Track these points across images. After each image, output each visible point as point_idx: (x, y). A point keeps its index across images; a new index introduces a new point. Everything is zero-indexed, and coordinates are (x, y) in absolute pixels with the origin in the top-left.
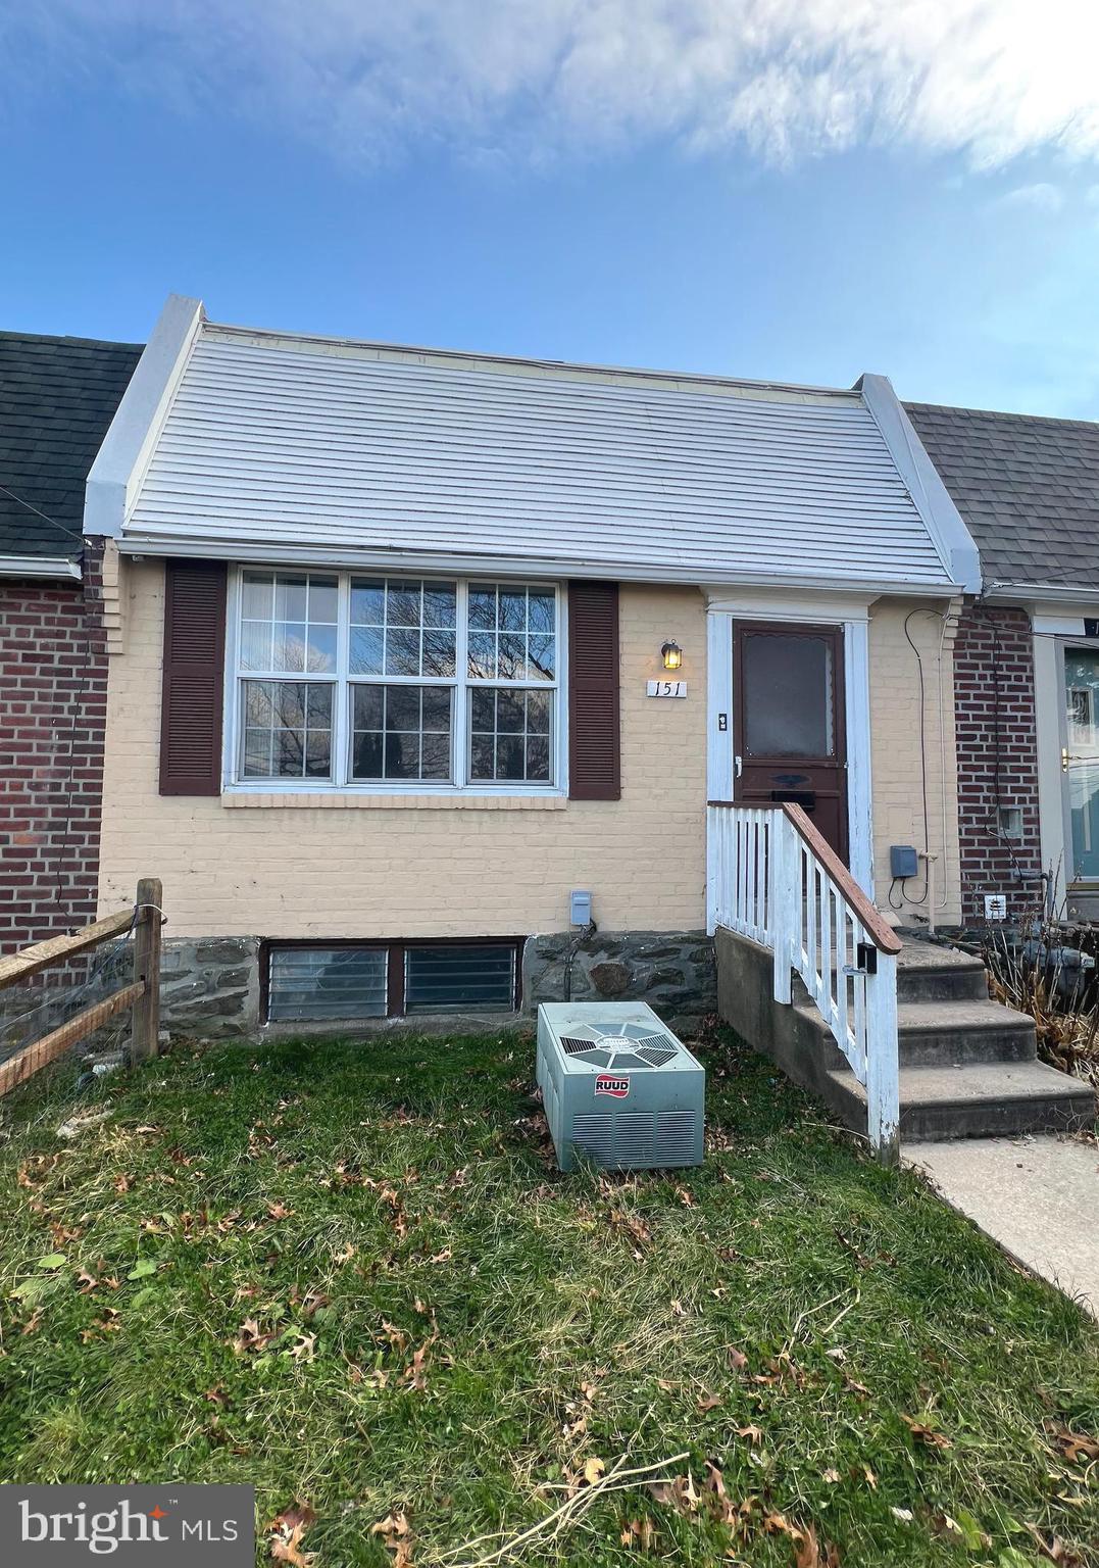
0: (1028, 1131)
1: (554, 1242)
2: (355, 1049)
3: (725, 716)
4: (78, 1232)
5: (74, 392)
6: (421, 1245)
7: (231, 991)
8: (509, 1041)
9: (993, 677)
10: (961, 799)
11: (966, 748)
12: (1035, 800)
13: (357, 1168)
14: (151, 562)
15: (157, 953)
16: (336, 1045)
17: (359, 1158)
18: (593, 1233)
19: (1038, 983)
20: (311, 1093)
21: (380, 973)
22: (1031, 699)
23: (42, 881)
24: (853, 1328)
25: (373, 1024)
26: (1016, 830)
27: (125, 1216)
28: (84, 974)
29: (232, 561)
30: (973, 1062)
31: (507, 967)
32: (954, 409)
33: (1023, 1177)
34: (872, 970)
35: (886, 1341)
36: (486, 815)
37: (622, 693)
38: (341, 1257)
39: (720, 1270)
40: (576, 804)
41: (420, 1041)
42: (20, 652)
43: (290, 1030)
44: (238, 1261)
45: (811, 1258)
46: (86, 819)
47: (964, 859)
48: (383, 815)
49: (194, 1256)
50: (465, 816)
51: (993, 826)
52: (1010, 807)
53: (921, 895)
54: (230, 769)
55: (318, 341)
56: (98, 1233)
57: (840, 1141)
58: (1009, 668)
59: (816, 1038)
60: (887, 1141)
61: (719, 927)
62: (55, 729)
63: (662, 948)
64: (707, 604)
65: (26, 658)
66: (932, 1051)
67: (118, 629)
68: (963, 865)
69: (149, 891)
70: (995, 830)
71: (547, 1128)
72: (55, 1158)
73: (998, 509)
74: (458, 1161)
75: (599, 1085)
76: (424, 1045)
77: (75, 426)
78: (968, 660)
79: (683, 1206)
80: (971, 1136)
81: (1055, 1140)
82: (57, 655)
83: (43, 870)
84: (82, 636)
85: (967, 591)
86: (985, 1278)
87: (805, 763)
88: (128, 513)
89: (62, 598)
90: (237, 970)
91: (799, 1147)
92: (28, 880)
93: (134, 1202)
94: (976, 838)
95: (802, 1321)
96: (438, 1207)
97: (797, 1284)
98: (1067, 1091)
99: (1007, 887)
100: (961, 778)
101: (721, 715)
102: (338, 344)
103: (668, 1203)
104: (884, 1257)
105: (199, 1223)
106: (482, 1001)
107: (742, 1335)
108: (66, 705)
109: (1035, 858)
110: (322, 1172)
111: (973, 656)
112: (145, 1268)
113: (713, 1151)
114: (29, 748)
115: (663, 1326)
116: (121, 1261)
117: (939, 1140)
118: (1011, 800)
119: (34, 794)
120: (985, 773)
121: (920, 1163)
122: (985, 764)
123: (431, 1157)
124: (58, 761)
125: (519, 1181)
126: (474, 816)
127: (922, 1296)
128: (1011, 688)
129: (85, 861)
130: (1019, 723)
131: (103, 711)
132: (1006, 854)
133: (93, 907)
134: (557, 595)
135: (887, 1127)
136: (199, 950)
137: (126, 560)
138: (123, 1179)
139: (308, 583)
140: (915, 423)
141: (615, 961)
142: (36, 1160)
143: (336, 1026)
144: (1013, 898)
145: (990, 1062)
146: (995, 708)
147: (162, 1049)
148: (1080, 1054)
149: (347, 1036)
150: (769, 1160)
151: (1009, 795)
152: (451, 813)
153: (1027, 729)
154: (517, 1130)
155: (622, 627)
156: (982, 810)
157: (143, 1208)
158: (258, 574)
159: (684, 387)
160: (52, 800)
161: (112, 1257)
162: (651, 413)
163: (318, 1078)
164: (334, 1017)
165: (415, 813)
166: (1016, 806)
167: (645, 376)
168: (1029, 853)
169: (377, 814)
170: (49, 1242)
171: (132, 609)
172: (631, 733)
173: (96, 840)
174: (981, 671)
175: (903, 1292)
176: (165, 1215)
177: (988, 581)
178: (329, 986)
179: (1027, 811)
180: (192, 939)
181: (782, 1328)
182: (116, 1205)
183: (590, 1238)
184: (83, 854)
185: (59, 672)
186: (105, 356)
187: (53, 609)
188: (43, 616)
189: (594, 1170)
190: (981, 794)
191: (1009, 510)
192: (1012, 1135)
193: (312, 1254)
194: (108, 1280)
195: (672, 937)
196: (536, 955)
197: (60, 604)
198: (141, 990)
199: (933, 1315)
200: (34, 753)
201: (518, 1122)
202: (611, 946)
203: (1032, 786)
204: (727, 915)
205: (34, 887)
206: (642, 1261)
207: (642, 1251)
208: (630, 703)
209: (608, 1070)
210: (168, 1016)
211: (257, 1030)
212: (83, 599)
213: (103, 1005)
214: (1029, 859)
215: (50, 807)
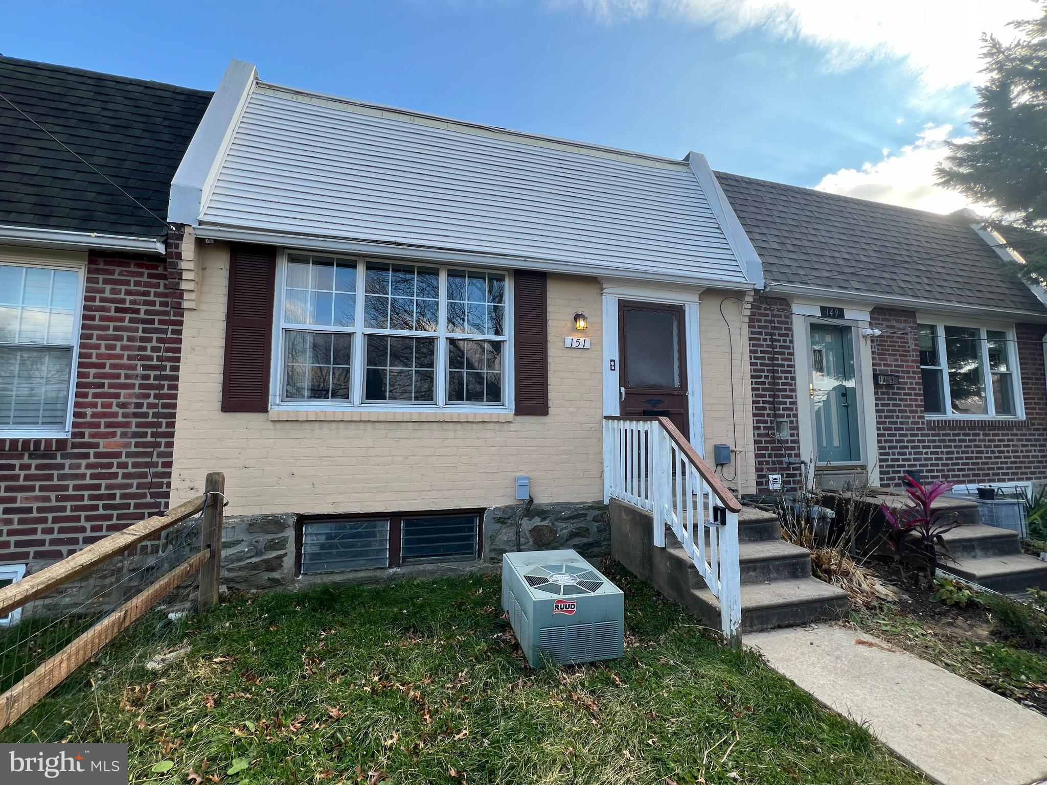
0: (812, 622)
1: (538, 718)
2: (369, 591)
3: (614, 361)
4: (179, 743)
5: (159, 120)
6: (444, 728)
7: (274, 554)
8: (478, 581)
9: (771, 340)
10: (754, 415)
11: (756, 383)
12: (796, 416)
13: (387, 677)
14: (220, 244)
15: (220, 527)
16: (354, 590)
17: (389, 669)
18: (563, 709)
19: (805, 529)
20: (343, 625)
21: (383, 536)
22: (792, 354)
23: (125, 476)
24: (738, 757)
25: (378, 573)
26: (785, 434)
27: (218, 725)
28: (158, 546)
29: (279, 246)
30: (776, 579)
31: (472, 529)
32: (742, 177)
33: (815, 651)
34: (724, 522)
35: (761, 764)
36: (459, 426)
37: (549, 345)
38: (389, 742)
39: (649, 727)
40: (519, 418)
41: (415, 583)
42: (113, 306)
43: (318, 580)
44: (312, 752)
45: (705, 713)
46: (163, 429)
47: (757, 452)
48: (387, 425)
49: (277, 752)
50: (445, 426)
51: (773, 432)
52: (782, 420)
53: (732, 476)
54: (275, 392)
55: (340, 101)
56: (195, 741)
57: (704, 634)
58: (780, 335)
59: (683, 569)
60: (735, 633)
61: (612, 498)
62: (139, 363)
63: (576, 513)
64: (602, 289)
65: (117, 310)
66: (752, 574)
67: (192, 291)
68: (756, 456)
69: (214, 482)
70: (773, 434)
71: (515, 639)
72: (148, 687)
73: (771, 238)
74: (459, 667)
75: (557, 607)
76: (418, 586)
77: (158, 145)
78: (756, 330)
79: (617, 686)
80: (780, 627)
81: (828, 626)
82: (143, 308)
83: (127, 468)
84: (165, 295)
85: (756, 287)
86: (808, 717)
87: (664, 392)
88: (203, 209)
89: (148, 267)
90: (277, 539)
91: (682, 641)
92: (115, 476)
93: (222, 715)
94: (763, 439)
95: (708, 756)
96: (450, 699)
97: (699, 731)
98: (833, 595)
99: (782, 469)
100: (754, 402)
101: (611, 361)
102: (354, 104)
103: (607, 684)
104: (748, 709)
105: (274, 727)
106: (455, 554)
107: (673, 770)
108: (149, 345)
109: (796, 451)
110: (363, 682)
111: (759, 327)
112: (239, 765)
113: (627, 647)
114: (118, 376)
115: (621, 768)
116: (221, 760)
117: (762, 631)
118: (782, 416)
119: (121, 411)
120: (768, 399)
121: (753, 646)
122: (767, 393)
123: (440, 665)
124: (142, 386)
125: (504, 677)
126: (451, 426)
127: (775, 732)
128: (781, 347)
129: (160, 460)
130: (786, 368)
131: (179, 350)
132: (780, 449)
133: (167, 495)
134: (507, 279)
135: (734, 624)
136: (250, 525)
137: (201, 243)
138: (210, 698)
139: (335, 265)
140: (721, 183)
141: (545, 523)
142: (133, 690)
143: (351, 576)
144: (785, 476)
145: (785, 579)
146: (773, 359)
147: (222, 599)
148: (835, 571)
149: (361, 582)
150: (663, 651)
151: (781, 412)
152: (435, 425)
153: (790, 372)
154: (496, 642)
155: (549, 301)
156: (766, 422)
157: (230, 719)
158: (298, 256)
159: (582, 151)
160: (135, 415)
161: (213, 759)
162: (563, 166)
163: (346, 614)
164: (349, 570)
165: (410, 424)
166: (785, 419)
167: (558, 142)
168: (792, 448)
169: (383, 425)
170: (158, 752)
171: (203, 278)
172: (555, 371)
173: (170, 445)
174: (764, 336)
175: (763, 730)
176: (248, 723)
177: (768, 282)
178: (346, 547)
179: (791, 422)
180: (244, 517)
181: (696, 762)
182: (208, 718)
183: (561, 713)
184: (160, 455)
185: (144, 321)
186: (182, 98)
187: (141, 274)
188: (132, 280)
189: (554, 666)
190: (765, 412)
191: (776, 239)
192: (803, 624)
193: (368, 742)
194: (211, 777)
195: (582, 506)
196: (493, 521)
197: (146, 272)
198: (208, 555)
199: (784, 744)
200: (123, 380)
201: (495, 636)
202: (542, 513)
203: (794, 407)
204: (618, 491)
205: (119, 480)
206: (597, 725)
207: (595, 718)
208: (553, 351)
209: (561, 597)
210: (225, 574)
211: (293, 581)
212: (165, 269)
213: (182, 568)
214: (793, 452)
215: (134, 421)
